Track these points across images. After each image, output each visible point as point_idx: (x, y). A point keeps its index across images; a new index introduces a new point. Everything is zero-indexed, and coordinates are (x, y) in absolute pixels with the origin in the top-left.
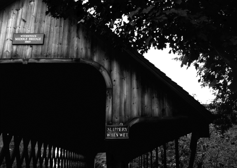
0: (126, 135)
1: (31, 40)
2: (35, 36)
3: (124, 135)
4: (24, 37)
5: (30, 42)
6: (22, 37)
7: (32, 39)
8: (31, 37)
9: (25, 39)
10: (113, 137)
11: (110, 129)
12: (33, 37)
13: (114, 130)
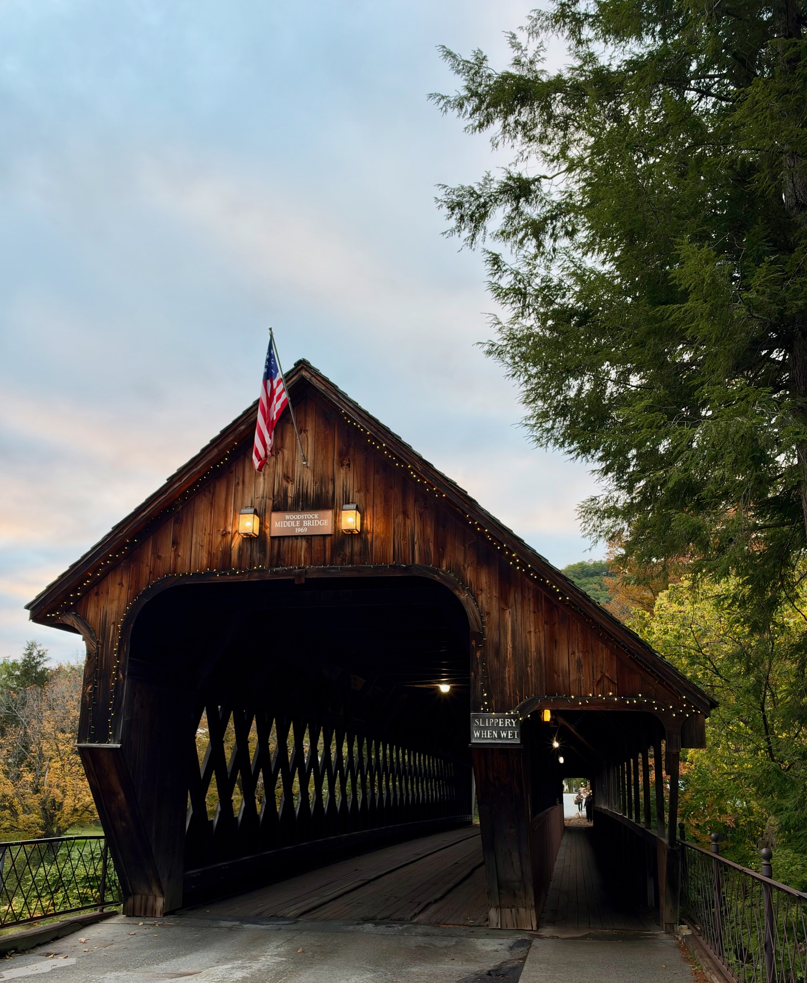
0: (513, 734)
1: (307, 527)
2: (316, 516)
3: (509, 734)
4: (294, 520)
5: (306, 530)
6: (289, 520)
7: (309, 523)
8: (307, 519)
9: (295, 524)
10: (487, 739)
11: (479, 722)
12: (311, 519)
13: (489, 724)
